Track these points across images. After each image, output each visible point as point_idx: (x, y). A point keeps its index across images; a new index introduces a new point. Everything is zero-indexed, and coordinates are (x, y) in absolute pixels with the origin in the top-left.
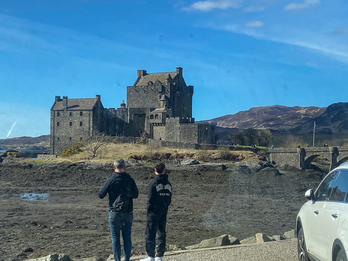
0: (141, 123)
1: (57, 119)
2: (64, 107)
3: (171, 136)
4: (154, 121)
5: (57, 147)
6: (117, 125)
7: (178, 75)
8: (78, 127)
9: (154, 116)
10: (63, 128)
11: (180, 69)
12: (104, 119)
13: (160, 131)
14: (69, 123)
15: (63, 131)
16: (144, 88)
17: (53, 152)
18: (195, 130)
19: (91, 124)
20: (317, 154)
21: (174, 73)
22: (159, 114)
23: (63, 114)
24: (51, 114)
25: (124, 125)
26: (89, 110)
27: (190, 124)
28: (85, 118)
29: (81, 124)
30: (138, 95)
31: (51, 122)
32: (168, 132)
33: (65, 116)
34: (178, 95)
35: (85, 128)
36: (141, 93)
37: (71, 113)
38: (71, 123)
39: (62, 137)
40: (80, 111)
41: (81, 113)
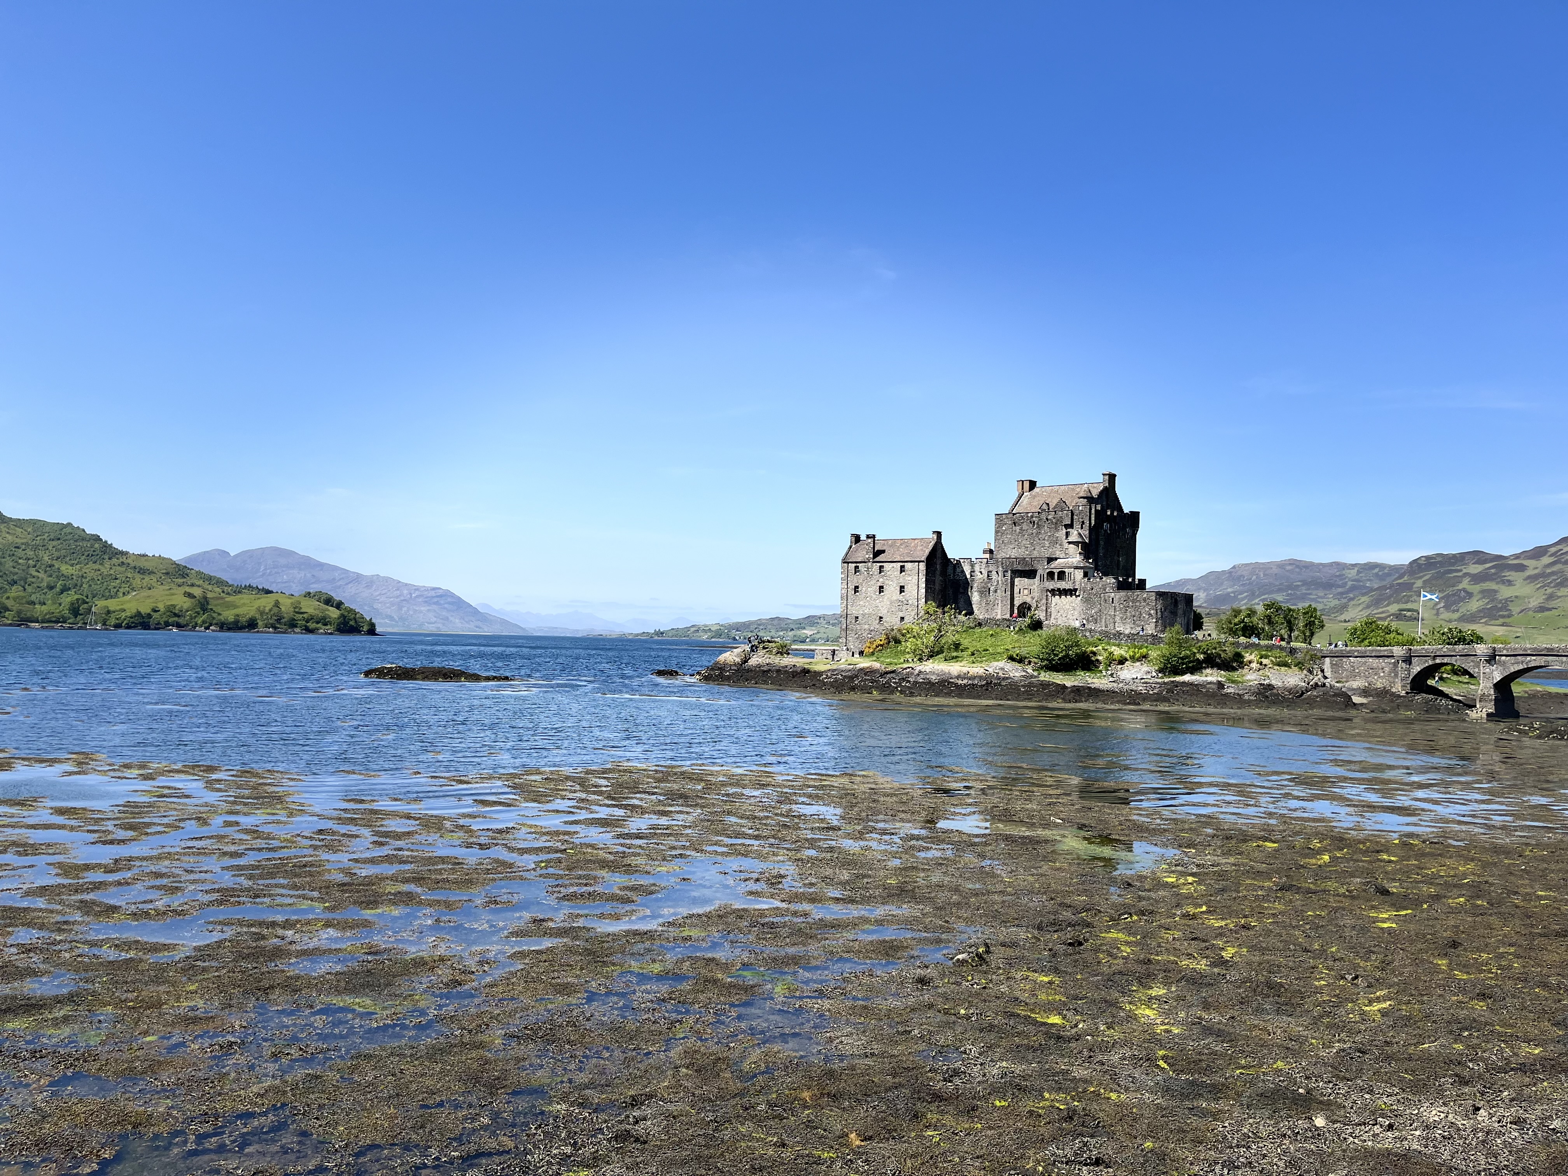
1: (855, 580)
2: (867, 556)
3: (1092, 617)
4: (1055, 586)
5: (853, 636)
7: (1105, 489)
8: (896, 595)
9: (1056, 575)
10: (865, 597)
11: (1112, 477)
12: (949, 580)
13: (1068, 607)
14: (878, 588)
15: (866, 605)
16: (1032, 517)
17: (845, 645)
18: (1148, 604)
19: (924, 591)
20: (1446, 660)
21: (1097, 485)
22: (1066, 570)
23: (866, 570)
24: (843, 570)
26: (919, 562)
27: (1138, 592)
28: (910, 578)
29: (902, 589)
30: (1018, 531)
31: (842, 587)
32: (1086, 609)
33: (871, 573)
34: (1105, 530)
35: (910, 597)
36: (1025, 527)
37: (881, 567)
38: (881, 587)
39: (864, 615)
40: (900, 564)
41: (902, 567)
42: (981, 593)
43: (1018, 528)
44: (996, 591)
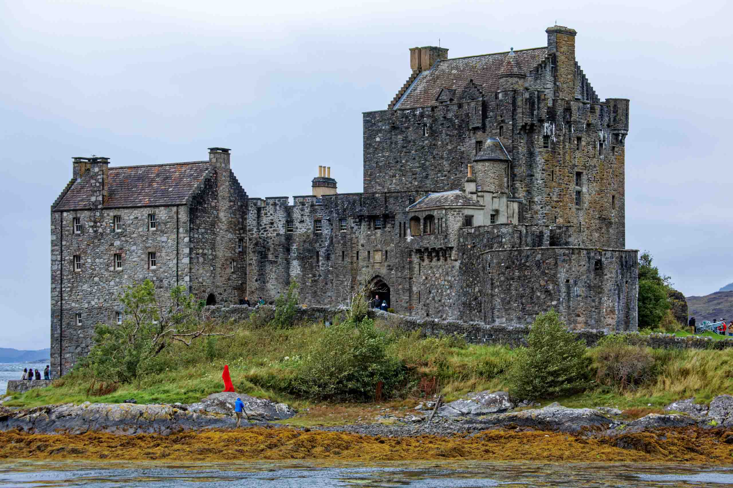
0: (380, 253)
1: (73, 244)
2: (93, 199)
3: (476, 299)
4: (421, 244)
5: (72, 349)
6: (295, 263)
8: (142, 272)
9: (422, 221)
10: (92, 276)
11: (565, 35)
12: (250, 240)
13: (443, 283)
14: (112, 258)
15: (94, 291)
16: (422, 115)
17: (59, 368)
19: (186, 260)
22: (435, 213)
23: (92, 224)
24: (53, 227)
25: (318, 261)
26: (178, 206)
28: (164, 239)
29: (152, 259)
30: (400, 143)
31: (54, 258)
32: (468, 285)
33: (100, 230)
34: (546, 137)
35: (166, 274)
36: (411, 135)
37: (117, 218)
38: (118, 256)
39: (90, 310)
40: (146, 212)
41: (151, 216)
42: (302, 258)
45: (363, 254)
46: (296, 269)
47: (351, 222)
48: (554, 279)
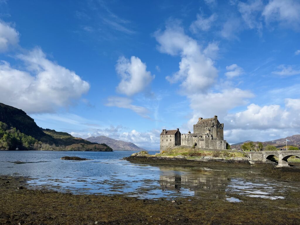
0: (196, 140)
1: (162, 138)
2: (164, 134)
4: (201, 139)
8: (170, 141)
10: (164, 142)
11: (216, 117)
13: (203, 143)
16: (200, 125)
19: (174, 141)
20: (272, 154)
26: (173, 135)
28: (172, 138)
32: (206, 144)
33: (165, 137)
36: (199, 127)
38: (167, 140)
39: (164, 146)
40: (170, 135)
42: (187, 141)
43: (197, 128)
44: (190, 140)
45: (194, 140)
46: (186, 142)
47: (192, 137)
48: (216, 143)
